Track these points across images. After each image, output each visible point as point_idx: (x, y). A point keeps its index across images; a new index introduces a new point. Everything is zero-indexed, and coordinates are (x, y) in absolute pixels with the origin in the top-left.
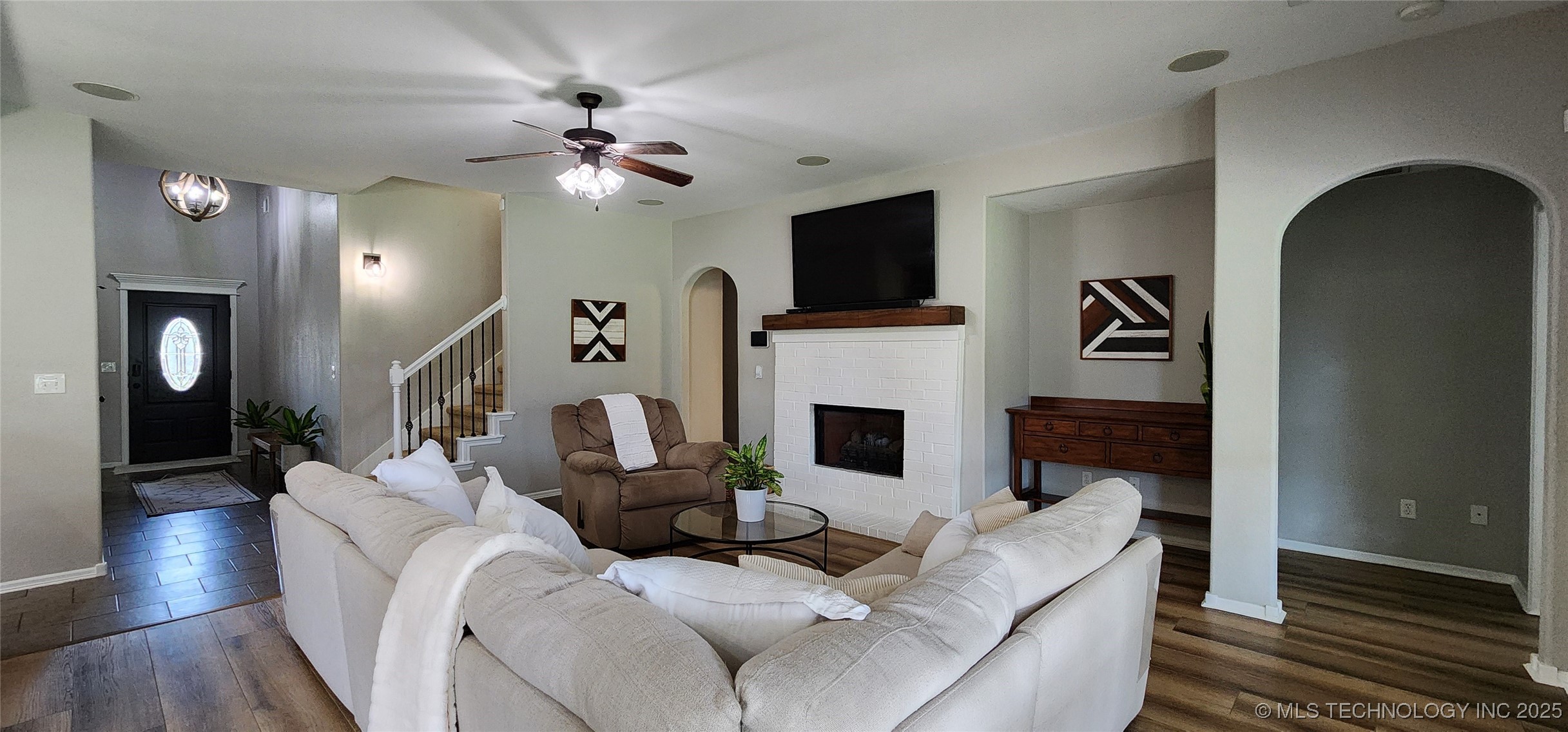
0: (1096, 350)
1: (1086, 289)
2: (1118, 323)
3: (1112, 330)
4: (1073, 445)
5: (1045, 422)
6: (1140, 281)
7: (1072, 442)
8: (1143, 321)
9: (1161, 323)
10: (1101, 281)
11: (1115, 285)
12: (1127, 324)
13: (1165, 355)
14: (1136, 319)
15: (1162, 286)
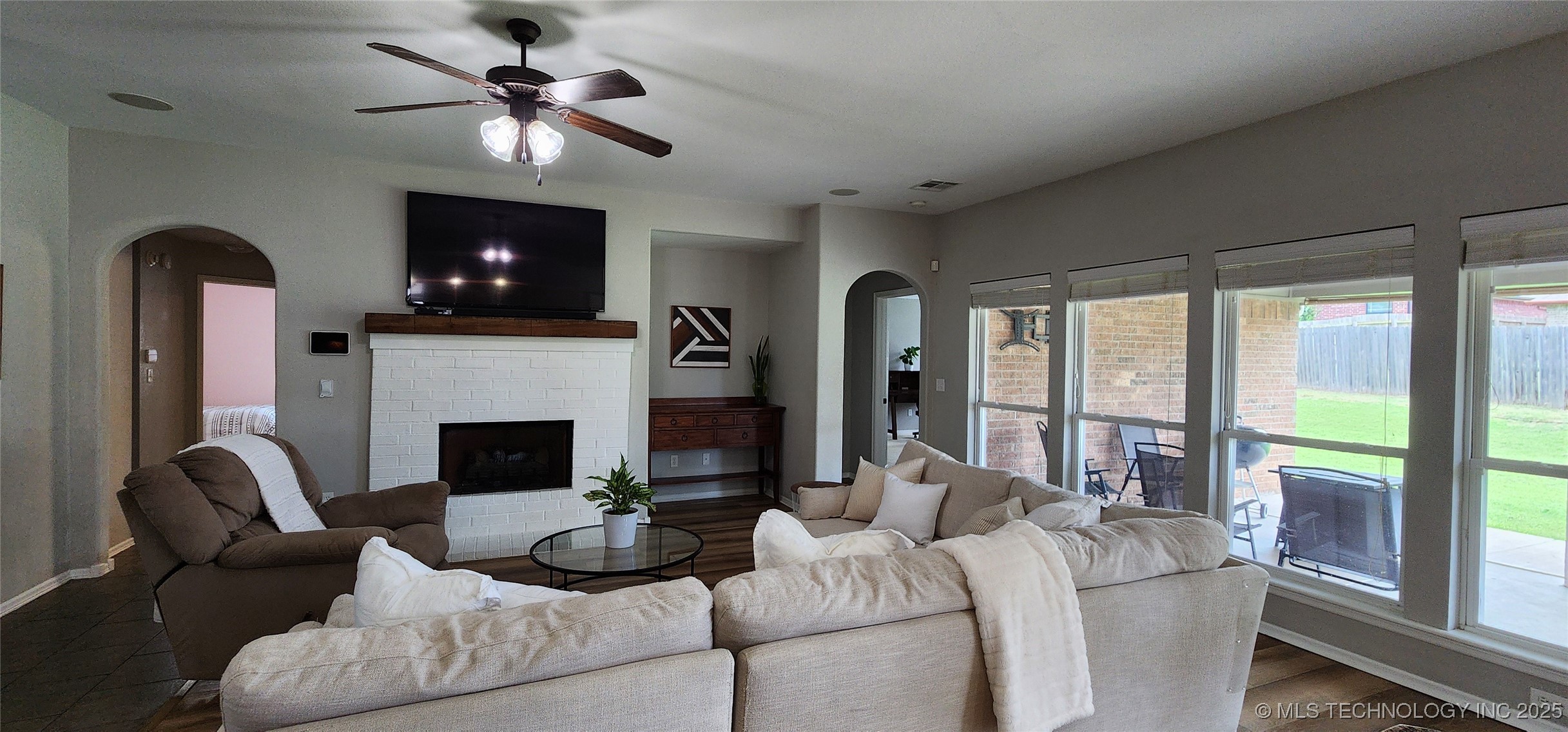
0: (682, 360)
1: (675, 312)
2: (697, 340)
3: (693, 346)
4: (692, 435)
5: (671, 419)
6: (711, 310)
7: (691, 433)
8: (713, 340)
9: (725, 342)
10: (686, 307)
11: (695, 311)
12: (703, 342)
13: (726, 364)
14: (710, 338)
15: (724, 315)
